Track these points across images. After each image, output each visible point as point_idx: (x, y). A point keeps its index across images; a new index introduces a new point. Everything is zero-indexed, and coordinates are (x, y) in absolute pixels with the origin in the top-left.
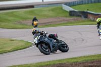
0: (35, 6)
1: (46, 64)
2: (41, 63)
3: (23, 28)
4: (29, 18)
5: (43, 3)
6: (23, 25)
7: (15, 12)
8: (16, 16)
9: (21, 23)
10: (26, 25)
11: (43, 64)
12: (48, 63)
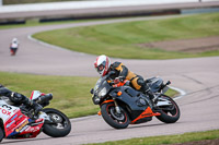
0: (183, 11)
1: (205, 136)
2: (193, 133)
3: (155, 58)
4: (169, 37)
5: (200, 5)
6: (156, 50)
7: (139, 22)
8: (141, 32)
9: (152, 46)
10: (163, 51)
11: (197, 137)
12: (210, 136)
